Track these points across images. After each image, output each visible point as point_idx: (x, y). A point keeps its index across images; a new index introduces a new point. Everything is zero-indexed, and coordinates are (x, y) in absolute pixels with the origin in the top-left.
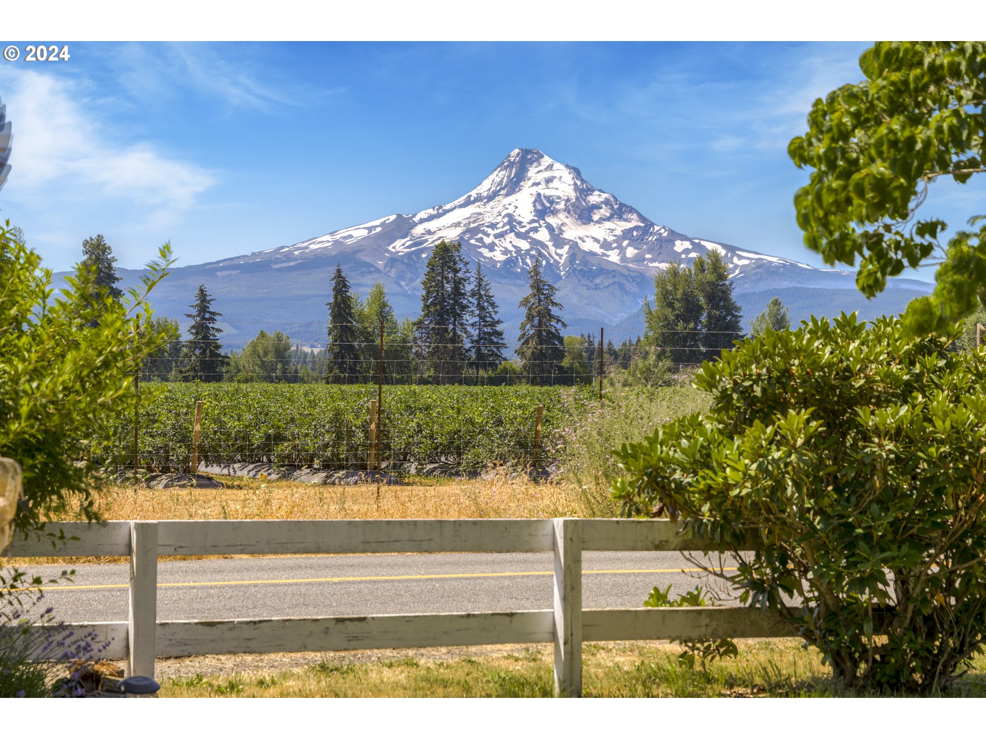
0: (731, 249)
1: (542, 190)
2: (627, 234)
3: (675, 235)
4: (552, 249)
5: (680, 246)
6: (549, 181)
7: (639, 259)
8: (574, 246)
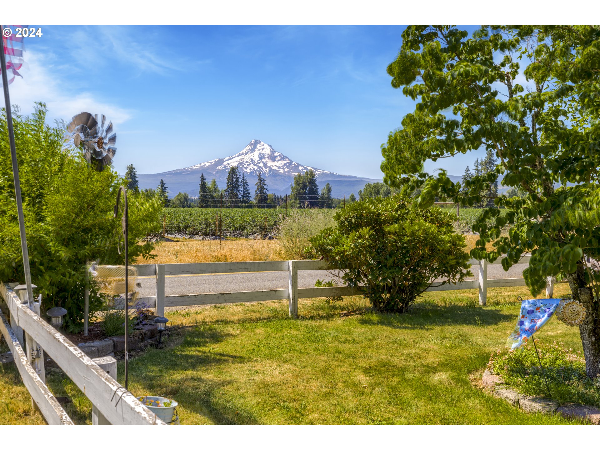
0: (315, 169)
1: (261, 151)
2: (285, 164)
3: (299, 165)
4: (264, 169)
5: (300, 168)
6: (263, 149)
7: (289, 172)
8: (270, 168)
